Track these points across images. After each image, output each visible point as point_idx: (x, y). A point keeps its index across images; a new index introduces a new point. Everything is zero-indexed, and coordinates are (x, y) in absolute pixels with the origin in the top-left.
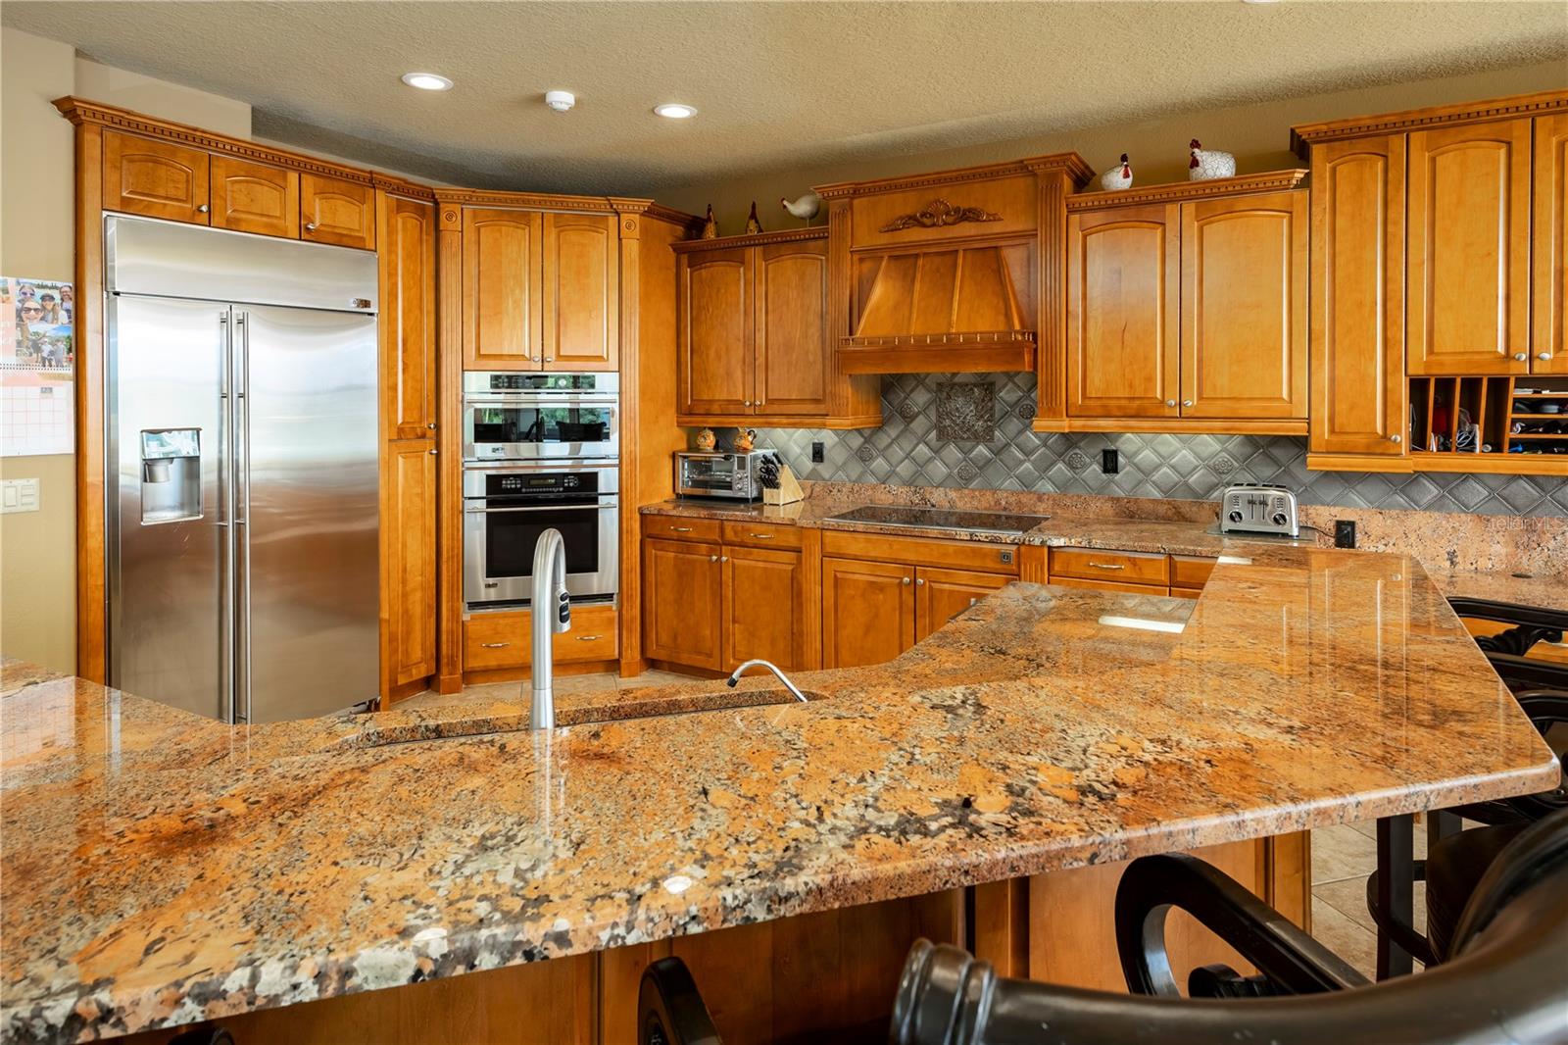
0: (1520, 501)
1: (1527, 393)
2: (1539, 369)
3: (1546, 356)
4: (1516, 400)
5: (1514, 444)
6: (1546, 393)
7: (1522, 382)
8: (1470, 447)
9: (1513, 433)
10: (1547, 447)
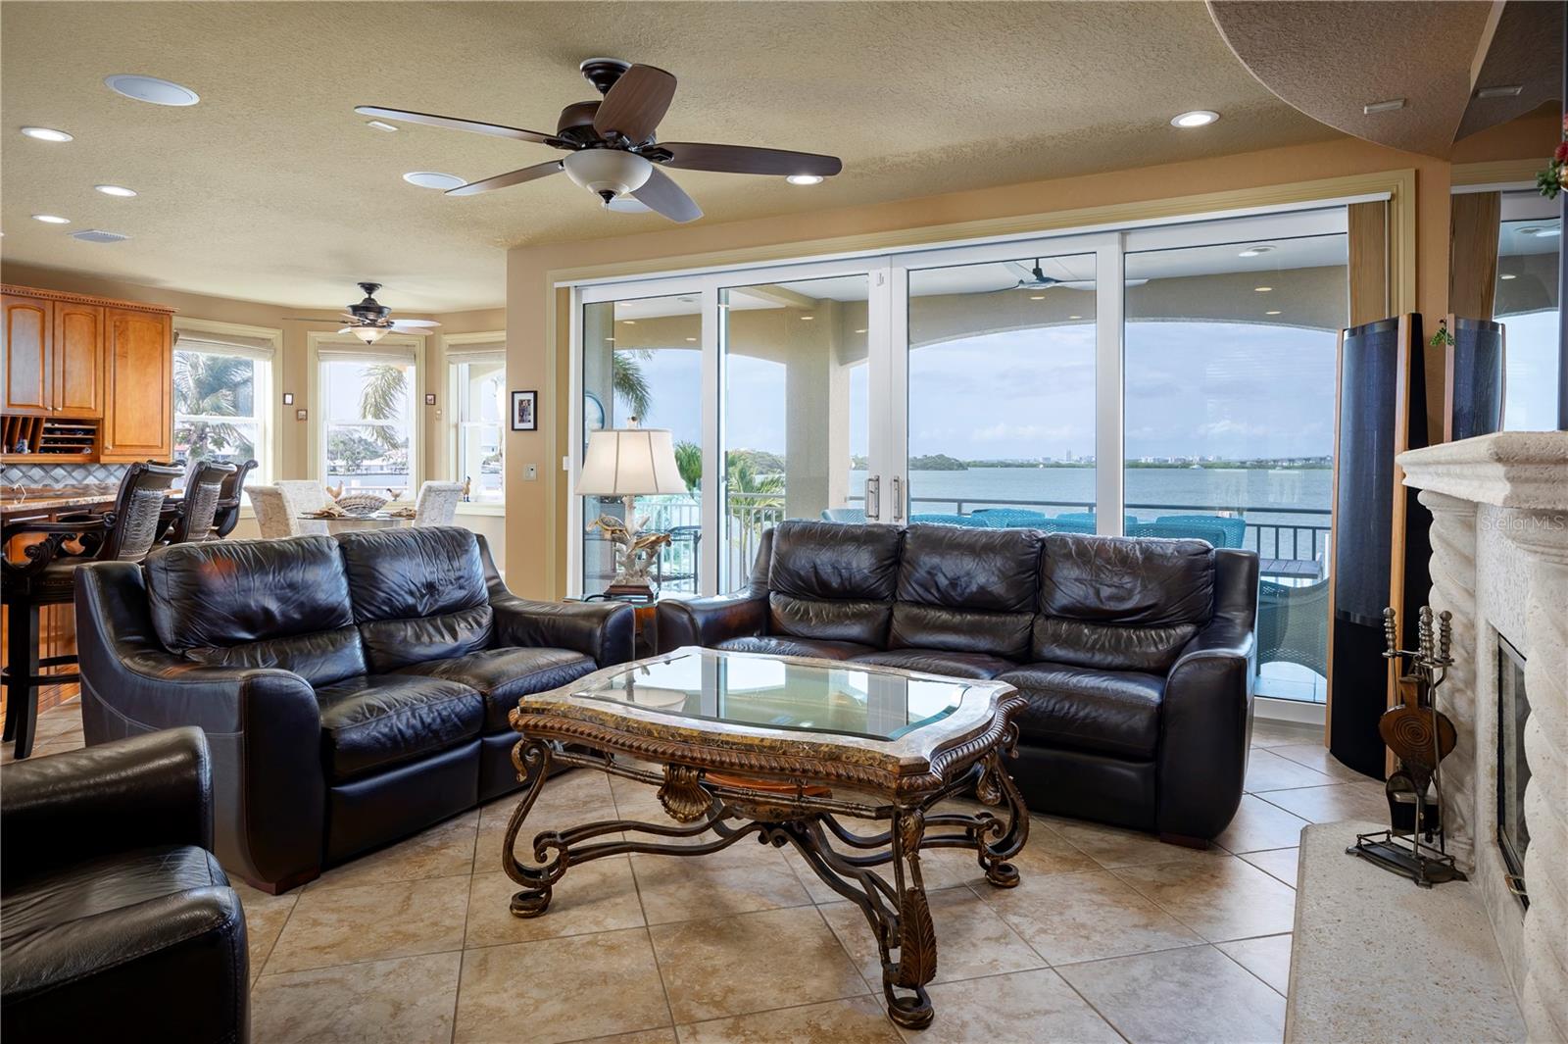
0: (36, 478)
1: (49, 425)
2: (57, 415)
3: (60, 409)
4: (45, 428)
5: (42, 448)
6: (56, 425)
7: (48, 420)
8: (21, 451)
9: (41, 444)
10: (53, 450)
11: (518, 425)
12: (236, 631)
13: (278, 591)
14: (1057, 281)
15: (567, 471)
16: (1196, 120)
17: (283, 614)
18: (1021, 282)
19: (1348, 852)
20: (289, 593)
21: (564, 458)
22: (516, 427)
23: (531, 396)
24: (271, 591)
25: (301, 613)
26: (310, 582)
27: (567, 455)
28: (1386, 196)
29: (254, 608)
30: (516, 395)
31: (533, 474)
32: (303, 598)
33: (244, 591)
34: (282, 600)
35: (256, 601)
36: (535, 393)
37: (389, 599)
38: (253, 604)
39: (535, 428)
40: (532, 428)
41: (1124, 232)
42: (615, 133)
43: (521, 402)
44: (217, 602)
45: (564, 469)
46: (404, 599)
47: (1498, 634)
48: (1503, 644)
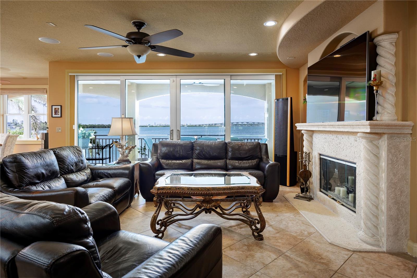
11: (54, 116)
12: (36, 180)
13: (45, 167)
14: (202, 84)
15: (74, 129)
16: (253, 54)
17: (46, 174)
18: (194, 83)
19: (294, 198)
20: (47, 167)
21: (73, 125)
22: (53, 116)
23: (60, 107)
24: (43, 167)
25: (51, 173)
26: (52, 164)
27: (74, 125)
28: (281, 74)
29: (40, 173)
30: (53, 106)
31: (60, 130)
32: (50, 169)
33: (37, 168)
34: (46, 170)
35: (40, 170)
36: (61, 106)
37: (68, 168)
38: (39, 171)
39: (61, 117)
40: (60, 116)
41: (231, 75)
42: (147, 42)
43: (55, 109)
44: (31, 172)
45: (73, 129)
46: (71, 167)
47: (320, 155)
48: (322, 157)
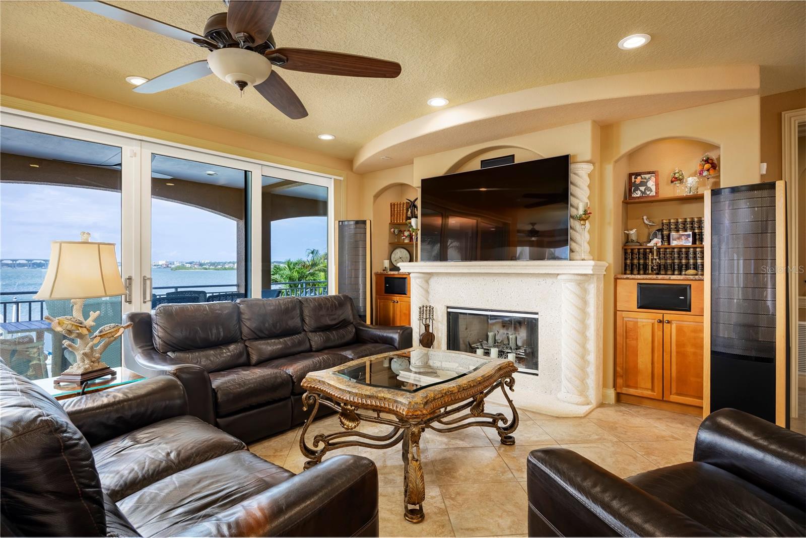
47: (448, 307)
48: (450, 310)
